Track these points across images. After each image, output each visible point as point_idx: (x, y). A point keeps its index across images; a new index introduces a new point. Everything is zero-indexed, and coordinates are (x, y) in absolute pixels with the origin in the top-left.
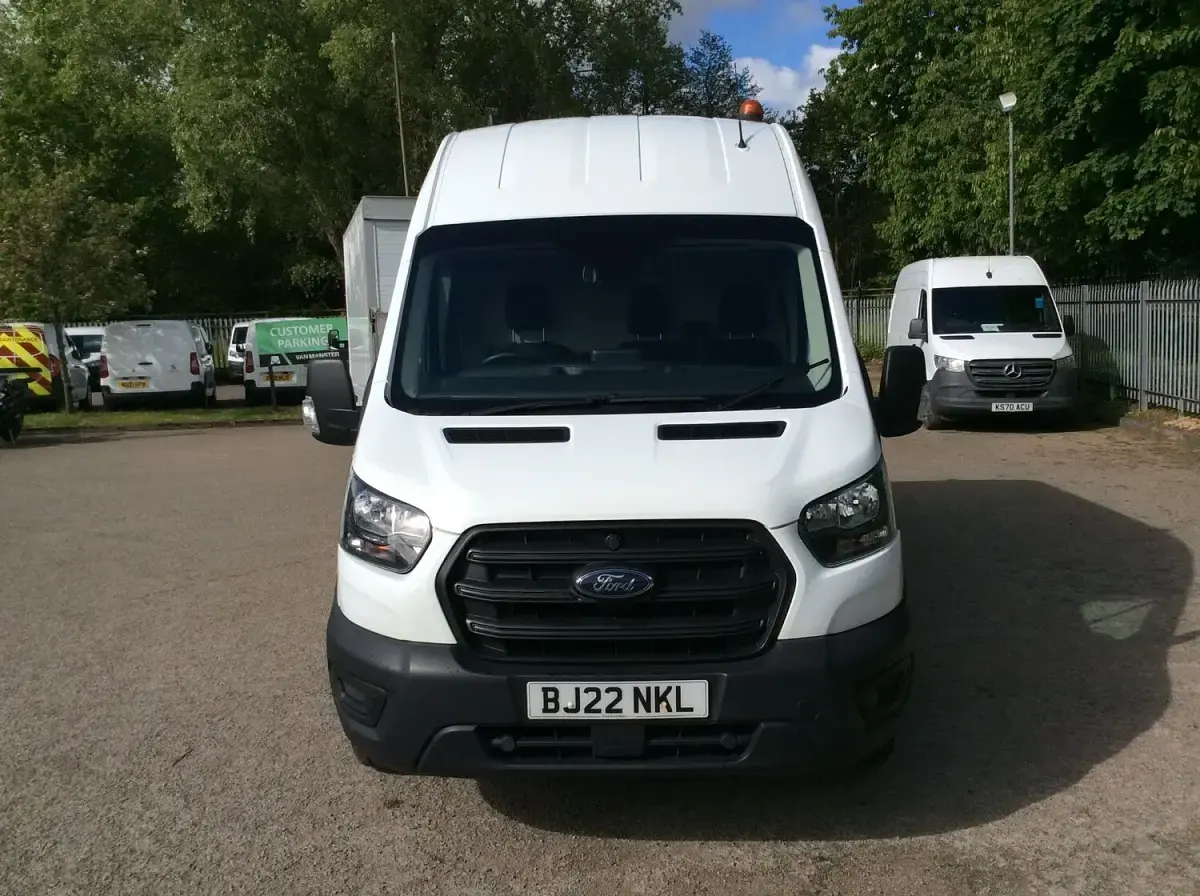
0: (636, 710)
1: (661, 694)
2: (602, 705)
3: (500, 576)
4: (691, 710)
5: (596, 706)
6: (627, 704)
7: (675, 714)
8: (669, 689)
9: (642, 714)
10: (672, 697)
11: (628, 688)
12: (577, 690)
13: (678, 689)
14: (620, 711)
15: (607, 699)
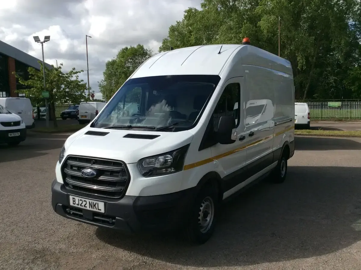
0: (90, 208)
1: (94, 204)
2: (83, 204)
3: (74, 168)
4: (100, 210)
5: (82, 205)
6: (88, 205)
7: (97, 211)
8: (96, 203)
9: (91, 209)
10: (97, 205)
11: (88, 201)
12: (79, 199)
13: (98, 203)
14: (86, 207)
15: (84, 203)
